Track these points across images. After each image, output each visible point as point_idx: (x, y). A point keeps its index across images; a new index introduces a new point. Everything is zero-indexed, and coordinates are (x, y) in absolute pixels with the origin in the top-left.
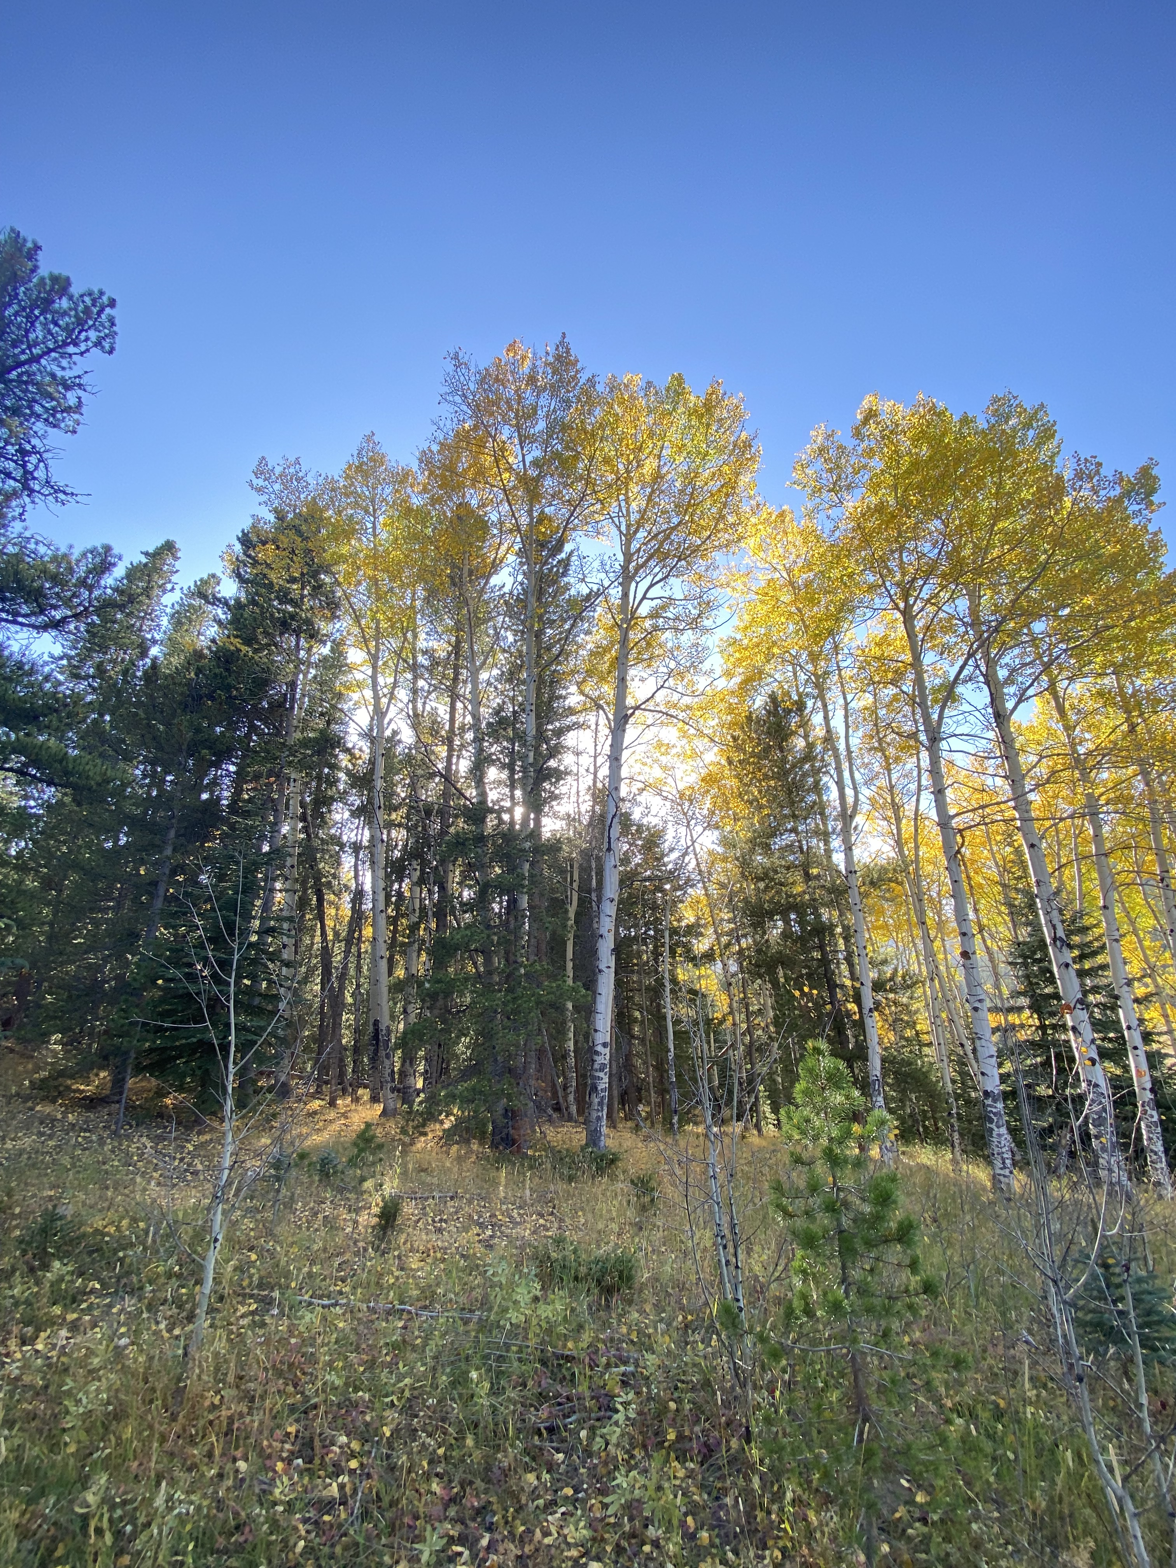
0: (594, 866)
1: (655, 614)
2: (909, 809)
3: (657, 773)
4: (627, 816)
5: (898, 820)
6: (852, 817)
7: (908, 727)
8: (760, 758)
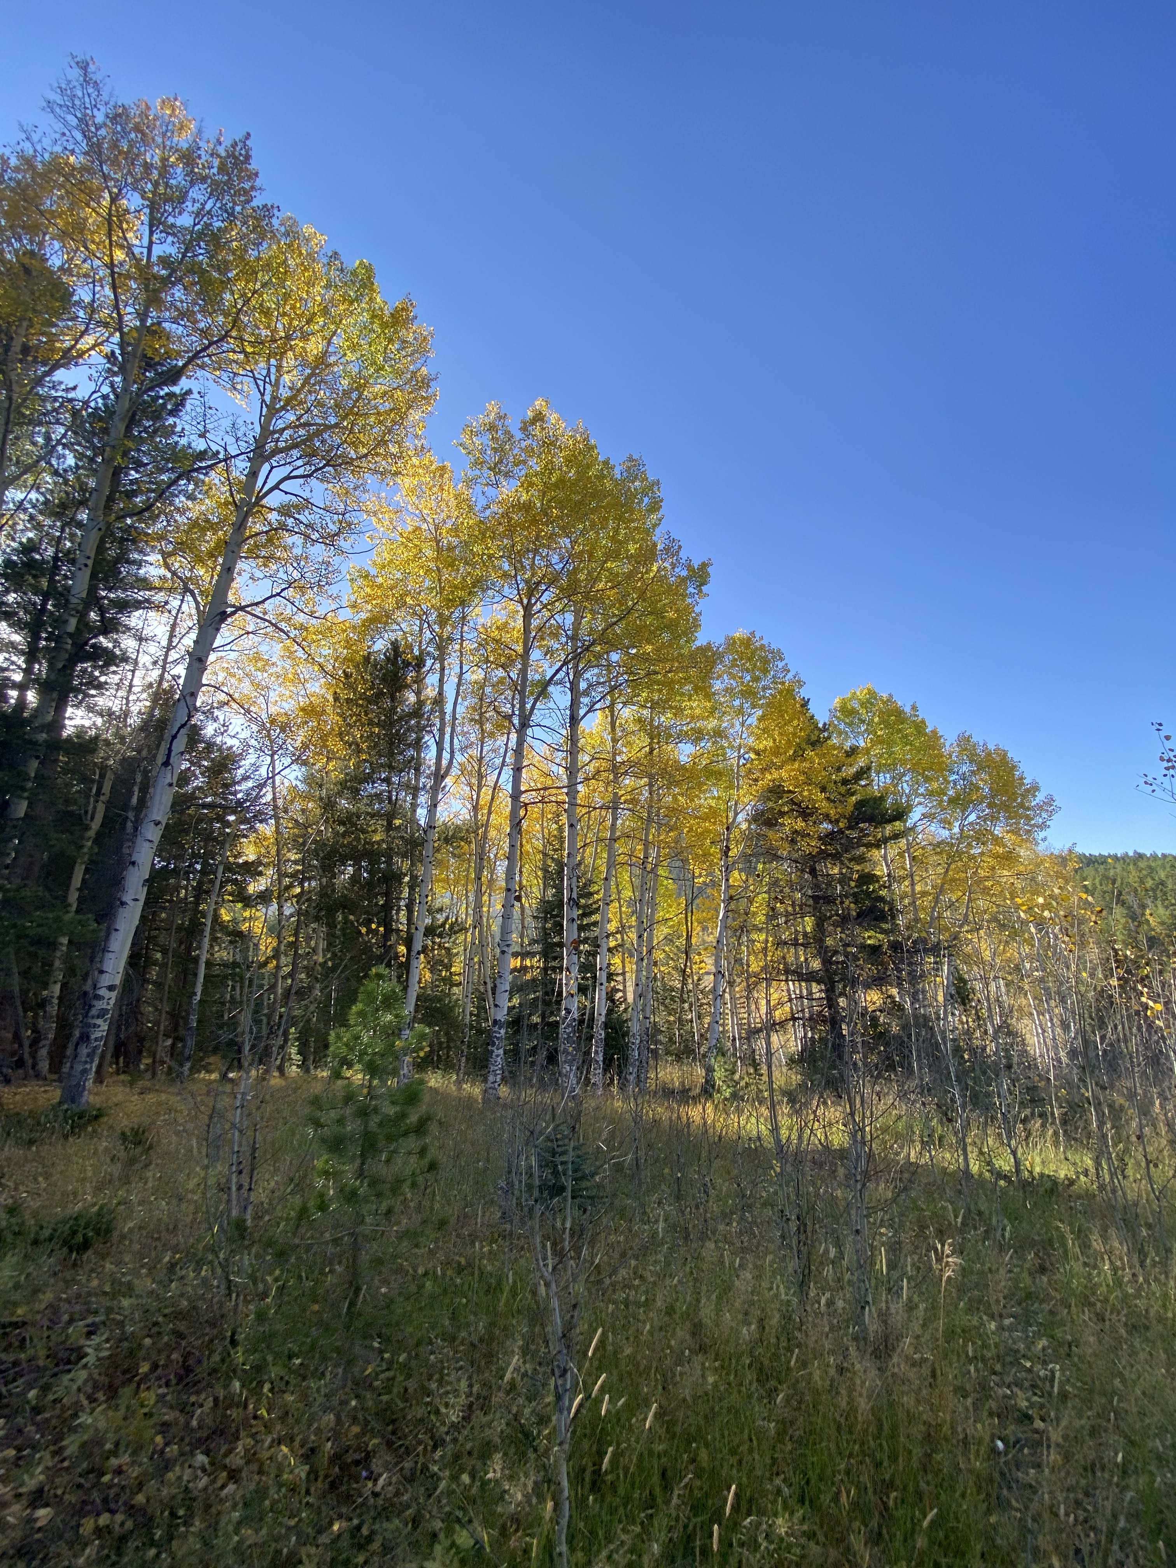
0: (138, 780)
1: (285, 511)
2: (491, 779)
3: (246, 687)
4: (196, 730)
5: (480, 787)
6: (443, 777)
7: (507, 709)
8: (370, 702)
